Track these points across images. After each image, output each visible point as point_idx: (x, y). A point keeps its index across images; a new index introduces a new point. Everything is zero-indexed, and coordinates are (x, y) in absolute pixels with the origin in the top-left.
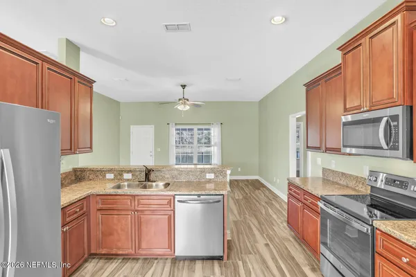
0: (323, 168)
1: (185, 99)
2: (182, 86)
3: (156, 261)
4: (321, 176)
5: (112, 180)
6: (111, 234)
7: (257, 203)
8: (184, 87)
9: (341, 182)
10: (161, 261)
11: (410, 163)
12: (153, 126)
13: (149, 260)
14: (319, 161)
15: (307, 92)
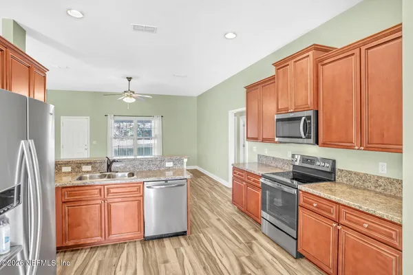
0: (258, 155)
1: (131, 92)
2: (127, 78)
3: (126, 245)
4: (257, 161)
5: (69, 173)
6: (79, 225)
7: (201, 189)
8: (129, 79)
9: (272, 165)
10: (131, 245)
11: (316, 147)
12: (88, 117)
13: (118, 245)
14: (255, 149)
15: (247, 93)
